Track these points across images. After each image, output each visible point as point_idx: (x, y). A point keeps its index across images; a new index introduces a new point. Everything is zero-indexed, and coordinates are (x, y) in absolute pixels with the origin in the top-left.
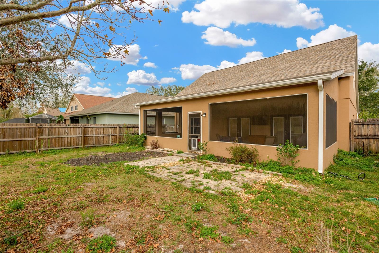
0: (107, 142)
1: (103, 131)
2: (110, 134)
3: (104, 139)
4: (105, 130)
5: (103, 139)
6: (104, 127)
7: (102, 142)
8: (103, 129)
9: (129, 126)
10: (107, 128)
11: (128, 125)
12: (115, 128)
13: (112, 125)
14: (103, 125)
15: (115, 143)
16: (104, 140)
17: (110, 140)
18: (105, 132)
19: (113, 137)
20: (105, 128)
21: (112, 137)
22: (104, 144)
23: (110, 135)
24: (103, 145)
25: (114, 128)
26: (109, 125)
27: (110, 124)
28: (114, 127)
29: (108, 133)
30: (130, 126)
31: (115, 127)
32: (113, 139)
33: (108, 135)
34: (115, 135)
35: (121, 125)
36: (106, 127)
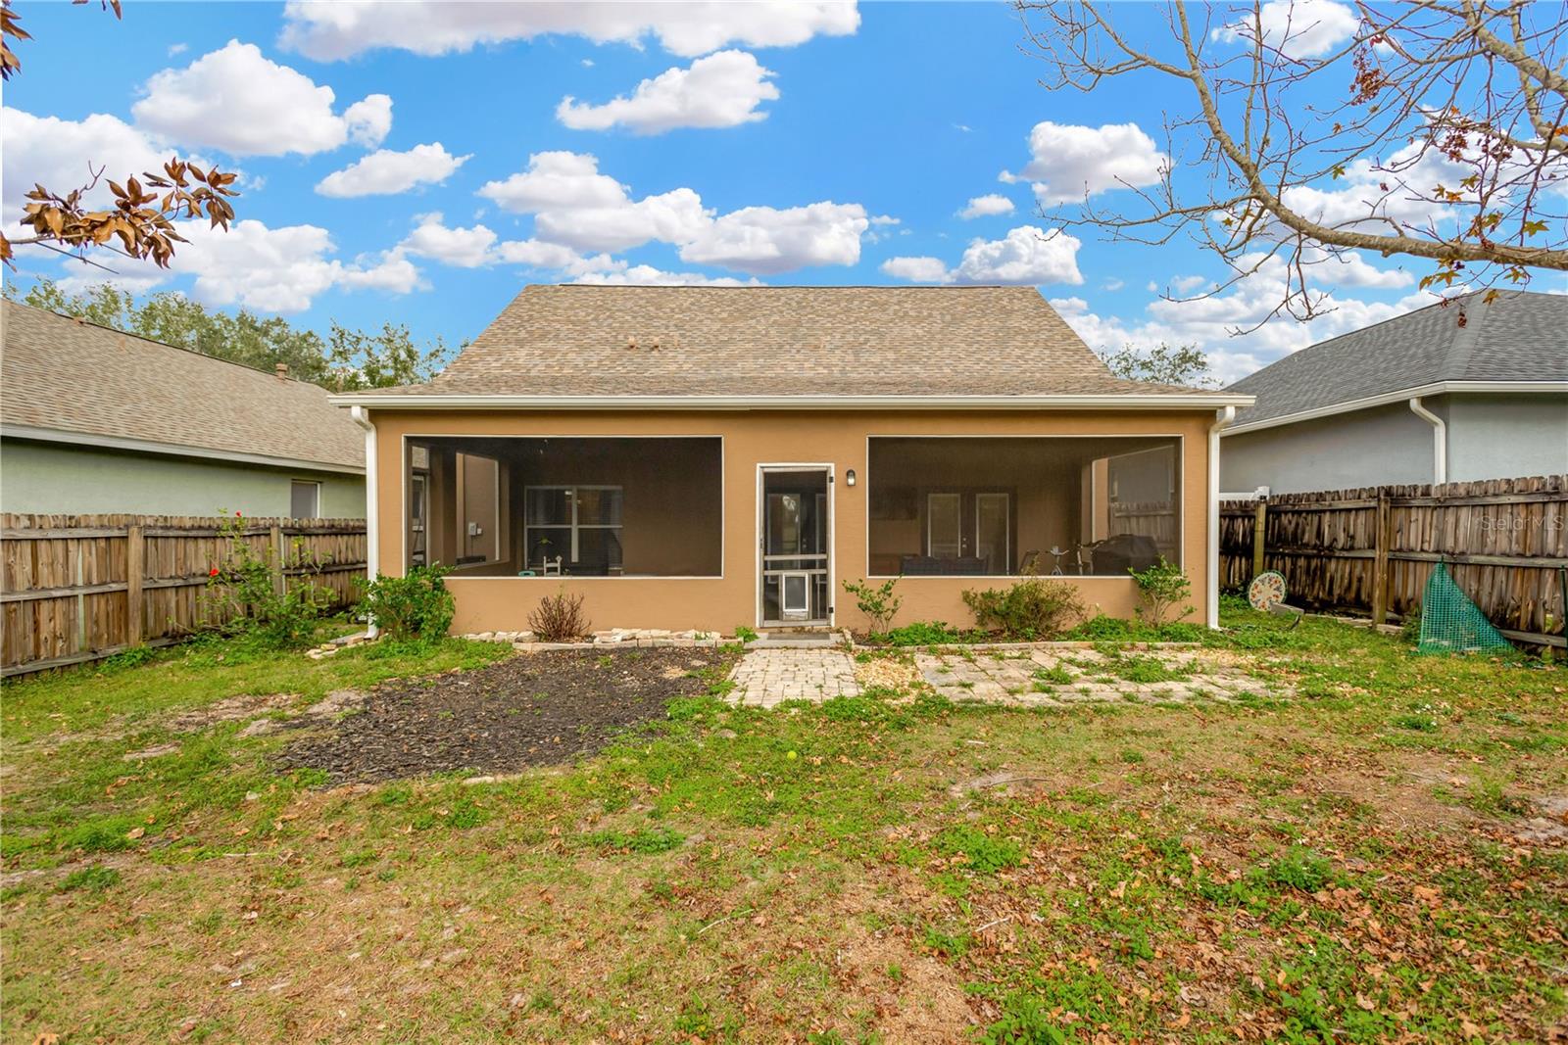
0: (60, 644)
1: (28, 568)
2: (80, 582)
3: (36, 622)
4: (43, 558)
5: (30, 623)
6: (35, 534)
7: (24, 651)
8: (27, 548)
9: (193, 528)
10: (60, 546)
11: (188, 524)
12: (115, 543)
13: (94, 522)
14: (31, 517)
15: (112, 643)
16: (36, 630)
17: (76, 626)
18: (44, 571)
19: (100, 606)
20: (43, 546)
21: (88, 608)
22: (37, 657)
23: (80, 592)
24: (30, 667)
25: (108, 539)
26: (72, 522)
27: (77, 514)
28: (108, 533)
29: (66, 577)
30: (200, 528)
31: (116, 533)
32: (97, 622)
33: (68, 593)
34: (115, 587)
35: (150, 522)
36: (51, 535)
